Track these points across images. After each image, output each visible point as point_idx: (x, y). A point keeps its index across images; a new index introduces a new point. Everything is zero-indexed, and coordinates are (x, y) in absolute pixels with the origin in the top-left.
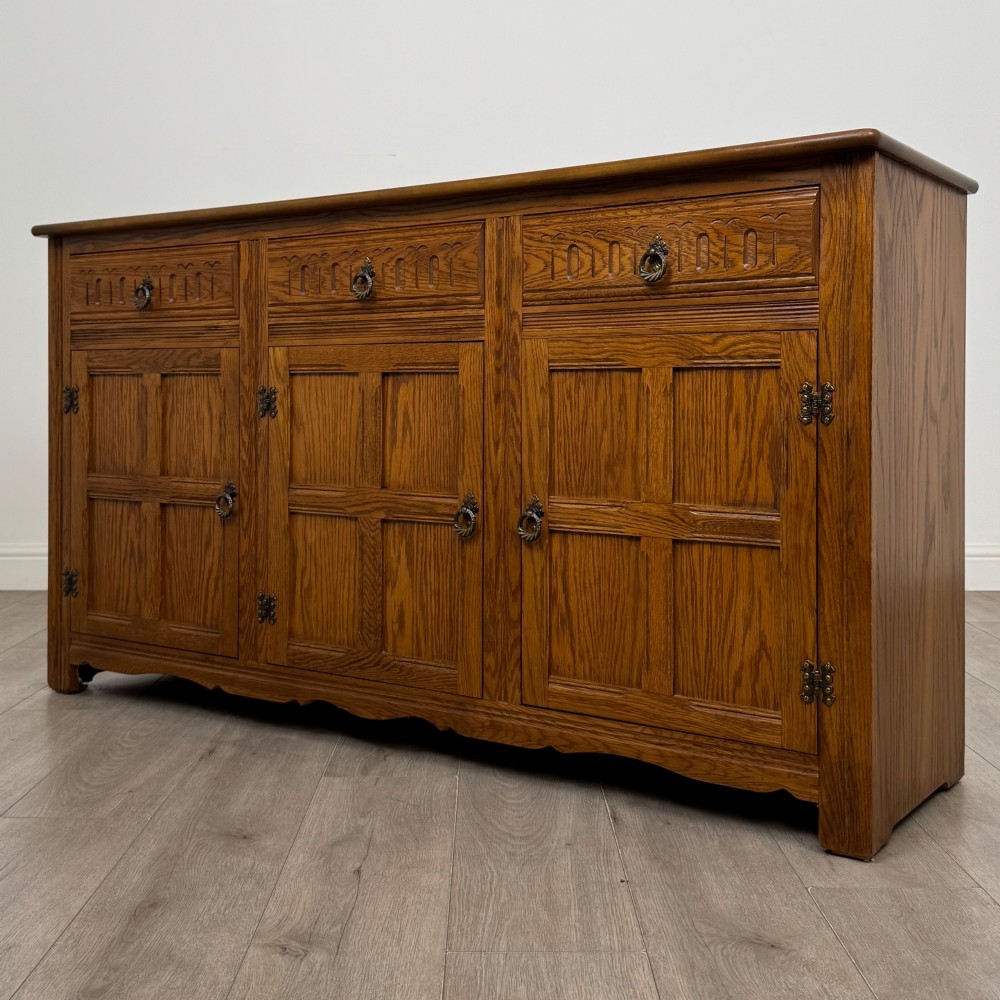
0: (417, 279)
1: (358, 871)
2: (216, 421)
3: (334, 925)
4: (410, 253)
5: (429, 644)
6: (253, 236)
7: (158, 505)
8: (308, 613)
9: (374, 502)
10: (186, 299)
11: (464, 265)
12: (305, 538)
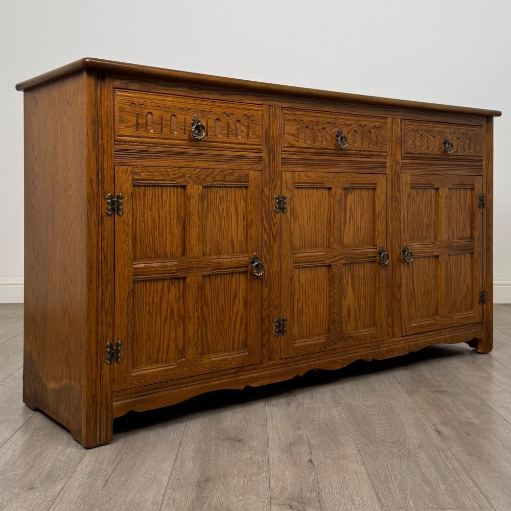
0: (362, 142)
1: (310, 461)
2: (240, 217)
3: (312, 492)
4: (360, 128)
5: (362, 321)
6: (271, 103)
7: (201, 277)
8: (301, 324)
9: (340, 255)
10: (228, 137)
11: (382, 138)
12: (299, 281)
